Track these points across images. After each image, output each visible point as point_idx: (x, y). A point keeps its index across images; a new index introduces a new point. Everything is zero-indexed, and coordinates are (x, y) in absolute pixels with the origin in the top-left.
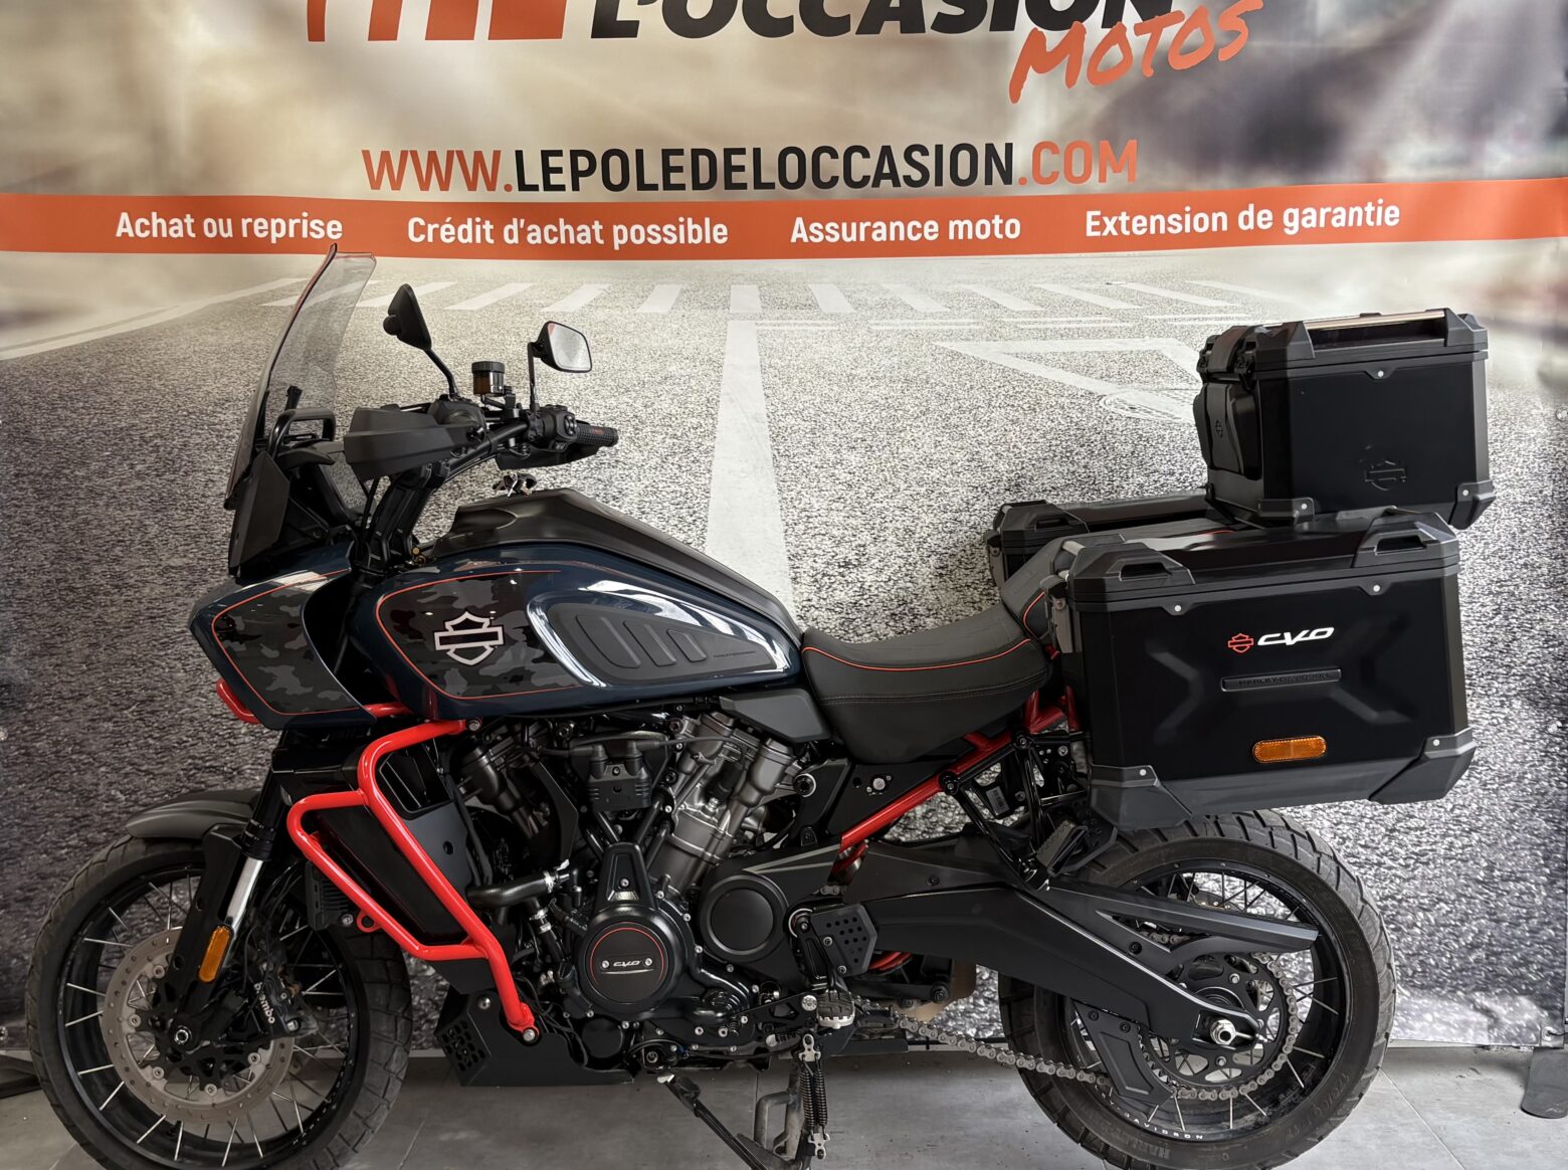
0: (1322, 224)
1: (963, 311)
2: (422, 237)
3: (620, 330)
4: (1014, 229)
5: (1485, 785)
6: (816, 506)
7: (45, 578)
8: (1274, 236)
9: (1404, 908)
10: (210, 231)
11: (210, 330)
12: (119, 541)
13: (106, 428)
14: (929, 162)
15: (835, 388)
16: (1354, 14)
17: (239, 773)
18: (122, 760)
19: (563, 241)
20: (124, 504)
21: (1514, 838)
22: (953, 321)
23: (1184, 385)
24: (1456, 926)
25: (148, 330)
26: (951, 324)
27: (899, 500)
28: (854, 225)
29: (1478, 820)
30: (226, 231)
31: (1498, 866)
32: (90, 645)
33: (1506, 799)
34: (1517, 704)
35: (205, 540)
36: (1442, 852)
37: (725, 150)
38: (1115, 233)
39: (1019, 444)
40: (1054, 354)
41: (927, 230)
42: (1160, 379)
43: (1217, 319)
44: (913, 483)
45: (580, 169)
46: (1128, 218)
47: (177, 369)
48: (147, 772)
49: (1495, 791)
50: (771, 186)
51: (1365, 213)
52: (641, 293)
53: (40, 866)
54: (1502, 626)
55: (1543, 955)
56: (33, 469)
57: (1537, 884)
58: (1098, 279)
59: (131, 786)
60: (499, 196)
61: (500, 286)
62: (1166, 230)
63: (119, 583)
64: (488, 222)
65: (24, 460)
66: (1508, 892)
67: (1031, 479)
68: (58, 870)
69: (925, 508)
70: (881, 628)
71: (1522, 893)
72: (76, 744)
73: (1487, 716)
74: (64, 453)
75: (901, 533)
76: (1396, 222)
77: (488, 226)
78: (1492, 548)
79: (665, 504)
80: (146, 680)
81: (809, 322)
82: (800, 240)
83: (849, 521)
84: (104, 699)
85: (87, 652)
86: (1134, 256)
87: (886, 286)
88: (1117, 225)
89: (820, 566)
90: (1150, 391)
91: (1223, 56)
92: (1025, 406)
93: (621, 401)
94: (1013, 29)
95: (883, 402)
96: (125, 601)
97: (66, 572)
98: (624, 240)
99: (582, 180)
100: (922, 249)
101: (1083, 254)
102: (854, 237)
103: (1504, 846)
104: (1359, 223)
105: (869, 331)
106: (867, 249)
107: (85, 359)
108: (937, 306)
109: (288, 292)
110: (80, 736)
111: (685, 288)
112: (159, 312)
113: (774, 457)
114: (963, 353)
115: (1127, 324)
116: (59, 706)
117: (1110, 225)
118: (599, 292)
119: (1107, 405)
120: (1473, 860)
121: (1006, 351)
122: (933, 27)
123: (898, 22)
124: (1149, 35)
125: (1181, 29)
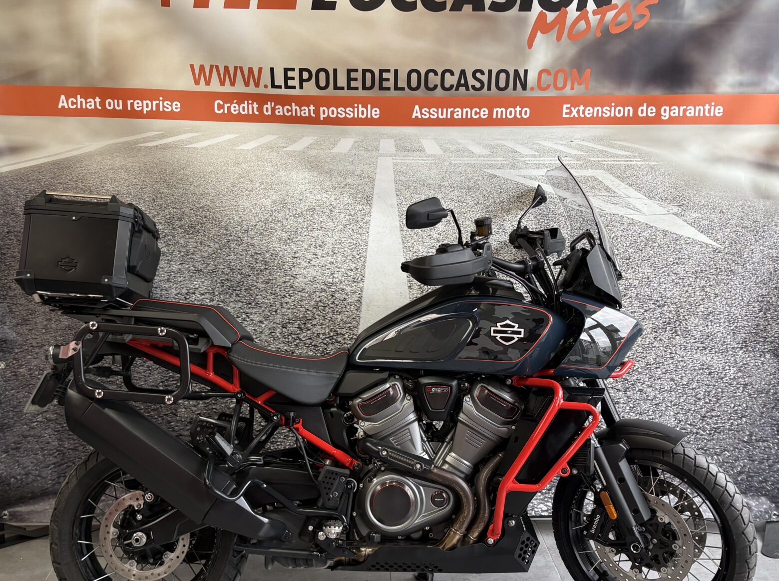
0: (681, 114)
1: (499, 154)
2: (222, 111)
3: (323, 161)
4: (526, 113)
5: (750, 395)
6: (421, 250)
8: (657, 120)
10: (110, 105)
11: (109, 158)
14: (485, 78)
15: (432, 191)
19: (294, 114)
21: (763, 421)
22: (493, 159)
23: (607, 194)
24: (732, 463)
25: (76, 157)
26: (492, 161)
28: (445, 110)
29: (746, 412)
30: (118, 106)
31: (754, 434)
32: (47, 320)
33: (760, 402)
34: (768, 356)
36: (728, 427)
37: (380, 70)
38: (576, 116)
40: (543, 176)
41: (482, 113)
43: (625, 161)
45: (304, 78)
46: (584, 108)
47: (91, 178)
49: (755, 398)
50: (403, 89)
51: (704, 110)
52: (334, 142)
53: (23, 432)
54: (763, 318)
55: (774, 477)
56: (16, 229)
57: (773, 443)
58: (566, 139)
60: (261, 90)
61: (261, 137)
62: (602, 115)
64: (255, 103)
65: (12, 224)
66: (759, 447)
68: (32, 433)
71: (765, 447)
72: (40, 370)
73: (752, 361)
76: (721, 114)
77: (255, 105)
78: (760, 279)
81: (420, 158)
82: (417, 117)
85: (45, 322)
86: (585, 128)
87: (460, 141)
91: (635, 28)
92: (527, 202)
93: (323, 196)
94: (530, 11)
95: (456, 199)
98: (326, 115)
99: (304, 83)
100: (479, 123)
101: (560, 126)
102: (444, 116)
103: (758, 425)
104: (702, 114)
105: (451, 163)
106: (451, 122)
107: (43, 172)
108: (486, 152)
109: (153, 139)
110: (42, 366)
111: (356, 140)
112: (81, 148)
113: (401, 226)
114: (497, 175)
115: (580, 162)
116: (31, 350)
117: (574, 112)
118: (313, 141)
119: (567, 203)
120: (742, 431)
121: (519, 174)
122: (489, 9)
123: (471, 6)
124: (600, 16)
125: (616, 13)
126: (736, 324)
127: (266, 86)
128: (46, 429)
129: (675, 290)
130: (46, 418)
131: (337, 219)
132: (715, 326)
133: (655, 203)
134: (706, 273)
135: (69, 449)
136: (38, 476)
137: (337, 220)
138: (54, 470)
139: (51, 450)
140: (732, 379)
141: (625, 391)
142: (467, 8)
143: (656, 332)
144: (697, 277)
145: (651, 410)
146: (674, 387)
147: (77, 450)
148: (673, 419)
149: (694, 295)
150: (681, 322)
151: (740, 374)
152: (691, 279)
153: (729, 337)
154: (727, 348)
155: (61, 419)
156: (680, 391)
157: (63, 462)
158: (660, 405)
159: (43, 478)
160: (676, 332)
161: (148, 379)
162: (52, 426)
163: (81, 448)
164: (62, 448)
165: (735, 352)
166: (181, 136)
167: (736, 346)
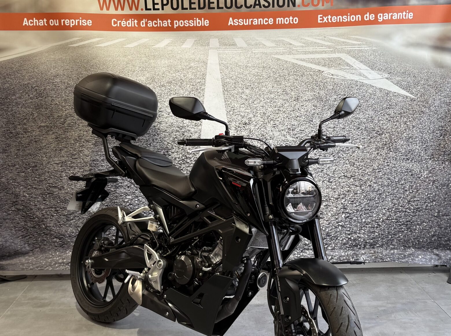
0: (390, 18)
1: (281, 46)
2: (116, 25)
3: (176, 53)
4: (296, 20)
5: (437, 187)
6: (236, 106)
7: (3, 129)
8: (375, 22)
9: (413, 224)
10: (52, 23)
11: (52, 54)
12: (25, 118)
13: (21, 84)
15: (242, 70)
17: (63, 188)
18: (27, 184)
19: (159, 26)
20: (27, 107)
21: (446, 203)
22: (278, 49)
23: (348, 68)
24: (428, 229)
25: (33, 54)
27: (261, 104)
28: (247, 20)
29: (435, 198)
30: (56, 23)
31: (441, 212)
32: (17, 150)
33: (443, 191)
34: (447, 163)
35: (51, 118)
36: (424, 207)
38: (327, 22)
39: (298, 87)
40: (309, 59)
41: (270, 21)
42: (341, 66)
43: (358, 47)
44: (266, 99)
45: (164, 3)
46: (331, 17)
47: (42, 66)
48: (35, 188)
49: (440, 189)
50: (222, 8)
51: (403, 15)
52: (182, 42)
53: (4, 216)
54: (442, 140)
58: (322, 36)
59: (30, 192)
60: (139, 12)
61: (140, 40)
62: (342, 21)
63: (26, 131)
64: (136, 20)
66: (444, 219)
67: (302, 97)
68: (9, 217)
69: (269, 106)
71: (448, 219)
72: (13, 180)
73: (438, 167)
74: (8, 92)
75: (262, 114)
76: (412, 18)
77: (136, 21)
78: (440, 116)
80: (34, 160)
81: (234, 50)
82: (231, 25)
83: (246, 111)
84: (22, 166)
85: (16, 152)
86: (333, 29)
87: (257, 38)
88: (328, 19)
89: (237, 124)
90: (338, 70)
92: (300, 75)
93: (177, 75)
95: (256, 74)
96: (28, 136)
97: (9, 128)
98: (178, 25)
99: (164, 7)
100: (268, 27)
101: (317, 28)
102: (247, 24)
103: (443, 206)
104: (401, 18)
105: (252, 52)
106: (251, 27)
107: (14, 63)
108: (273, 45)
109: (76, 42)
110: (15, 177)
111: (196, 40)
112: (36, 48)
113: (223, 91)
114: (281, 59)
115: (330, 49)
116: (8, 168)
117: (325, 20)
118: (170, 41)
119: (325, 74)
120: (434, 210)
121: (294, 58)
126: (426, 144)
128: (17, 215)
129: (388, 124)
130: (17, 208)
132: (413, 145)
133: (375, 72)
134: (407, 113)
135: (30, 227)
136: (13, 243)
137: (185, 89)
138: (23, 239)
139: (20, 228)
140: (426, 178)
141: (361, 186)
143: (378, 150)
144: (401, 116)
145: (377, 198)
146: (390, 183)
147: (35, 228)
148: (390, 203)
149: (400, 127)
150: (393, 144)
151: (430, 175)
152: (398, 118)
153: (422, 152)
154: (421, 159)
155: (25, 209)
156: (394, 186)
157: (27, 235)
158: (382, 194)
159: (15, 244)
160: (390, 149)
161: (77, 185)
162: (21, 213)
163: (37, 227)
164: (26, 227)
165: (426, 161)
166: (92, 40)
167: (427, 158)
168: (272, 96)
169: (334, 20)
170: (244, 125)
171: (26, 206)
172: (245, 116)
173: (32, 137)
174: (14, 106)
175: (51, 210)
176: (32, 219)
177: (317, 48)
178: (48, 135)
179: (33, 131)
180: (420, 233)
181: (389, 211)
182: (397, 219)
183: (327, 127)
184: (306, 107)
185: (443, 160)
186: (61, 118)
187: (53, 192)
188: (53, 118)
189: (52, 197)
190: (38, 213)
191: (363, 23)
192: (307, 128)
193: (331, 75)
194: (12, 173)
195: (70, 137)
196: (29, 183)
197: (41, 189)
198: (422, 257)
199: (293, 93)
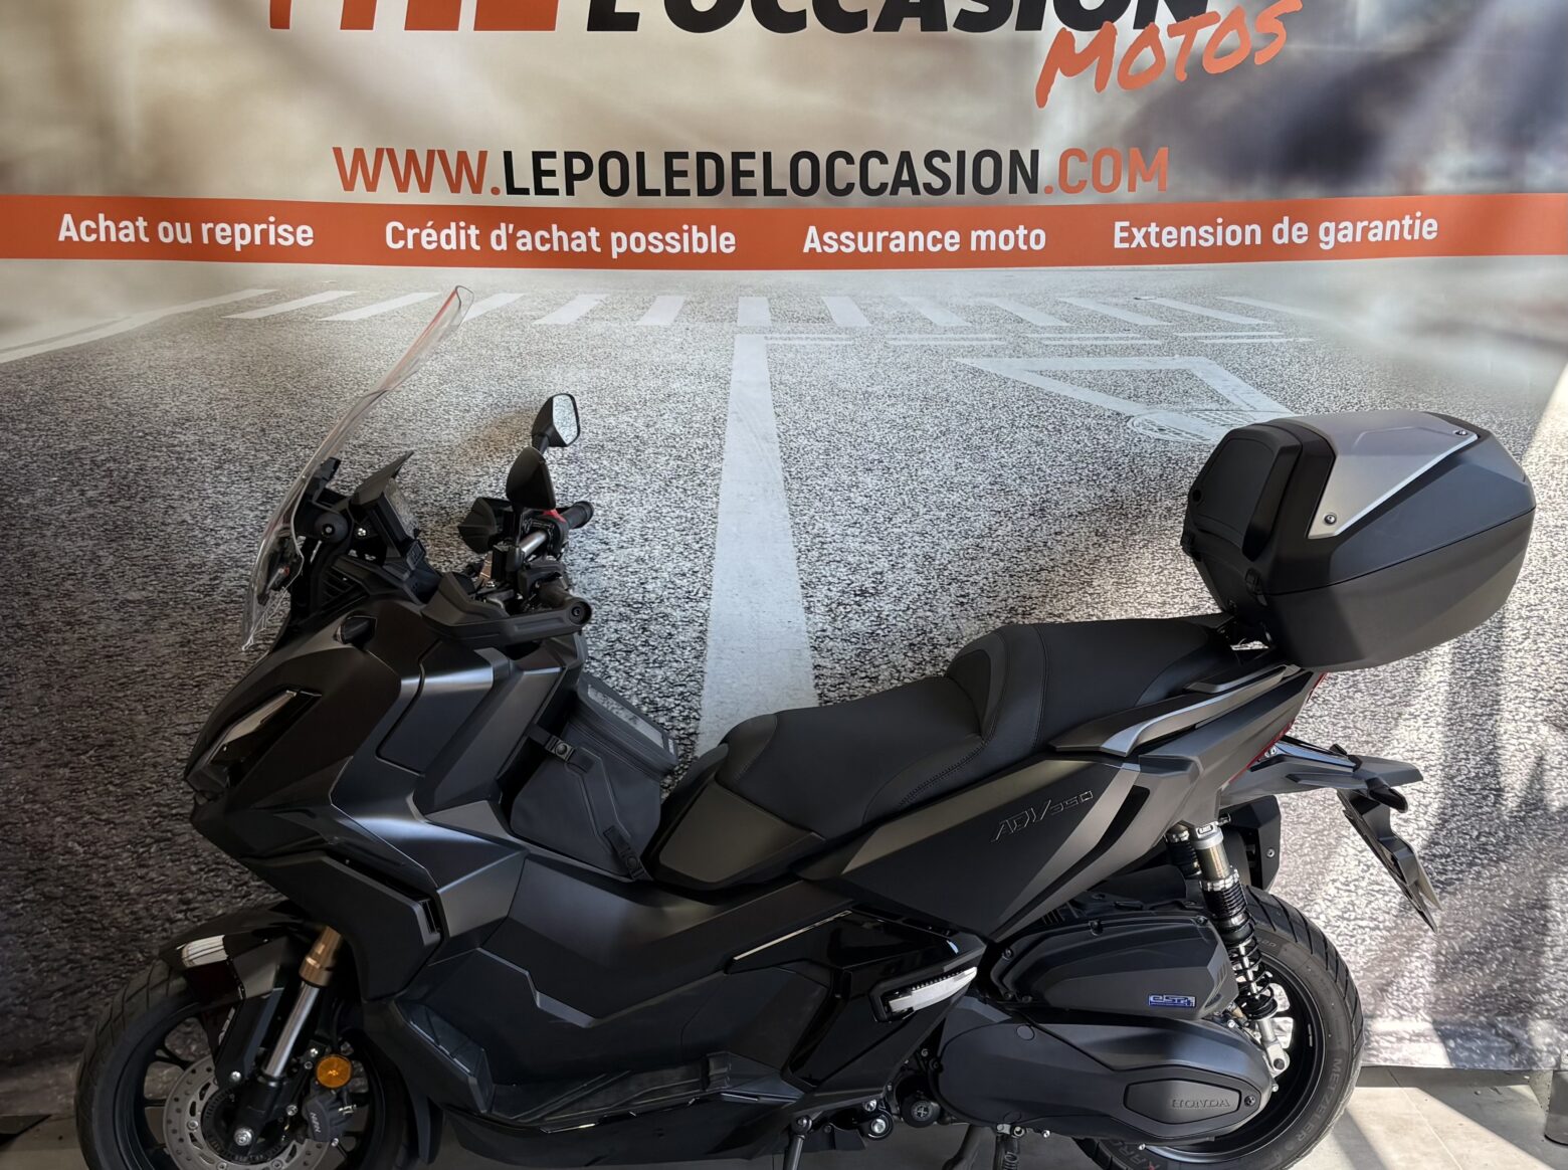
0: (1358, 239)
1: (985, 325)
2: (401, 244)
3: (619, 344)
4: (1039, 239)
5: (1511, 811)
6: (831, 531)
8: (1310, 250)
10: (166, 235)
11: (167, 344)
12: (70, 574)
13: (52, 451)
14: (951, 169)
15: (850, 406)
16: (1396, 17)
18: (79, 809)
19: (556, 248)
20: (75, 534)
22: (974, 336)
23: (1214, 406)
24: (1480, 953)
25: (97, 343)
26: (973, 339)
27: (918, 525)
28: (870, 235)
29: (1506, 849)
30: (184, 236)
31: (1524, 894)
32: (42, 686)
33: (1533, 827)
34: (1544, 729)
35: (165, 571)
36: (1470, 882)
37: (733, 153)
38: (1144, 245)
39: (1044, 467)
40: (1081, 372)
41: (947, 241)
42: (1190, 400)
43: (1249, 337)
44: (933, 507)
45: (575, 172)
47: (131, 386)
48: (108, 822)
49: (1521, 818)
50: (783, 192)
51: (1402, 227)
52: (642, 305)
57: (1562, 912)
58: (1126, 293)
59: (90, 837)
61: (487, 297)
62: (1197, 243)
63: (72, 620)
64: (473, 227)
66: (1532, 919)
67: (1057, 504)
68: (14, 926)
69: (945, 534)
70: (898, 658)
71: (1546, 920)
72: (28, 792)
75: (920, 561)
76: (1434, 235)
77: (473, 231)
79: (669, 531)
80: (103, 724)
81: (822, 336)
82: (812, 250)
83: (865, 547)
84: (59, 744)
85: (39, 693)
86: (1164, 270)
87: (904, 299)
88: (1147, 237)
89: (835, 594)
90: (1180, 412)
91: (1259, 60)
92: (1050, 427)
93: (621, 420)
94: (1040, 29)
95: (901, 421)
96: (79, 639)
97: (13, 607)
98: (624, 249)
99: (576, 184)
100: (942, 260)
101: (1111, 267)
102: (870, 248)
103: (1531, 875)
104: (1396, 237)
105: (886, 346)
106: (884, 260)
107: (27, 375)
108: (957, 321)
109: (258, 303)
110: (34, 783)
111: (688, 300)
112: (108, 324)
113: (786, 480)
114: (985, 370)
115: (1155, 342)
116: (10, 751)
117: (1139, 236)
118: (596, 303)
119: (1134, 426)
120: (1499, 888)
121: (1030, 369)
122: (957, 25)
123: (919, 19)
124: (1183, 37)
125: (1217, 30)
126: (1477, 665)
127: (495, 191)
128: (43, 916)
130: (43, 894)
131: (650, 467)
132: (1433, 669)
135: (93, 959)
136: (28, 1017)
137: (651, 470)
138: (64, 1003)
139: (55, 960)
140: (1473, 779)
142: (911, 25)
145: (1307, 845)
147: (111, 960)
151: (1488, 768)
154: (1460, 714)
155: (73, 897)
157: (82, 984)
158: (1326, 833)
159: (39, 1020)
160: (1355, 685)
162: (57, 909)
163: (117, 957)
164: (79, 956)
165: (1477, 724)
166: (314, 297)
167: (1481, 711)
168: (955, 497)
169: (1169, 241)
170: (858, 598)
171: (75, 886)
172: (862, 566)
173: (95, 641)
174: (26, 532)
175: (166, 901)
176: (97, 930)
177: (1110, 335)
178: (153, 632)
179: (100, 618)
180: (1451, 965)
181: (1349, 891)
182: (1375, 920)
183: (1139, 603)
184: (1070, 539)
185: (1529, 721)
186: (199, 573)
187: (174, 835)
188: (171, 571)
189: (171, 854)
190: (117, 912)
191: (1267, 251)
192: (1073, 607)
193: (1155, 428)
194: (24, 770)
195: (232, 640)
196: (87, 803)
197: (131, 826)
198: (1455, 1042)
199: (1026, 490)
